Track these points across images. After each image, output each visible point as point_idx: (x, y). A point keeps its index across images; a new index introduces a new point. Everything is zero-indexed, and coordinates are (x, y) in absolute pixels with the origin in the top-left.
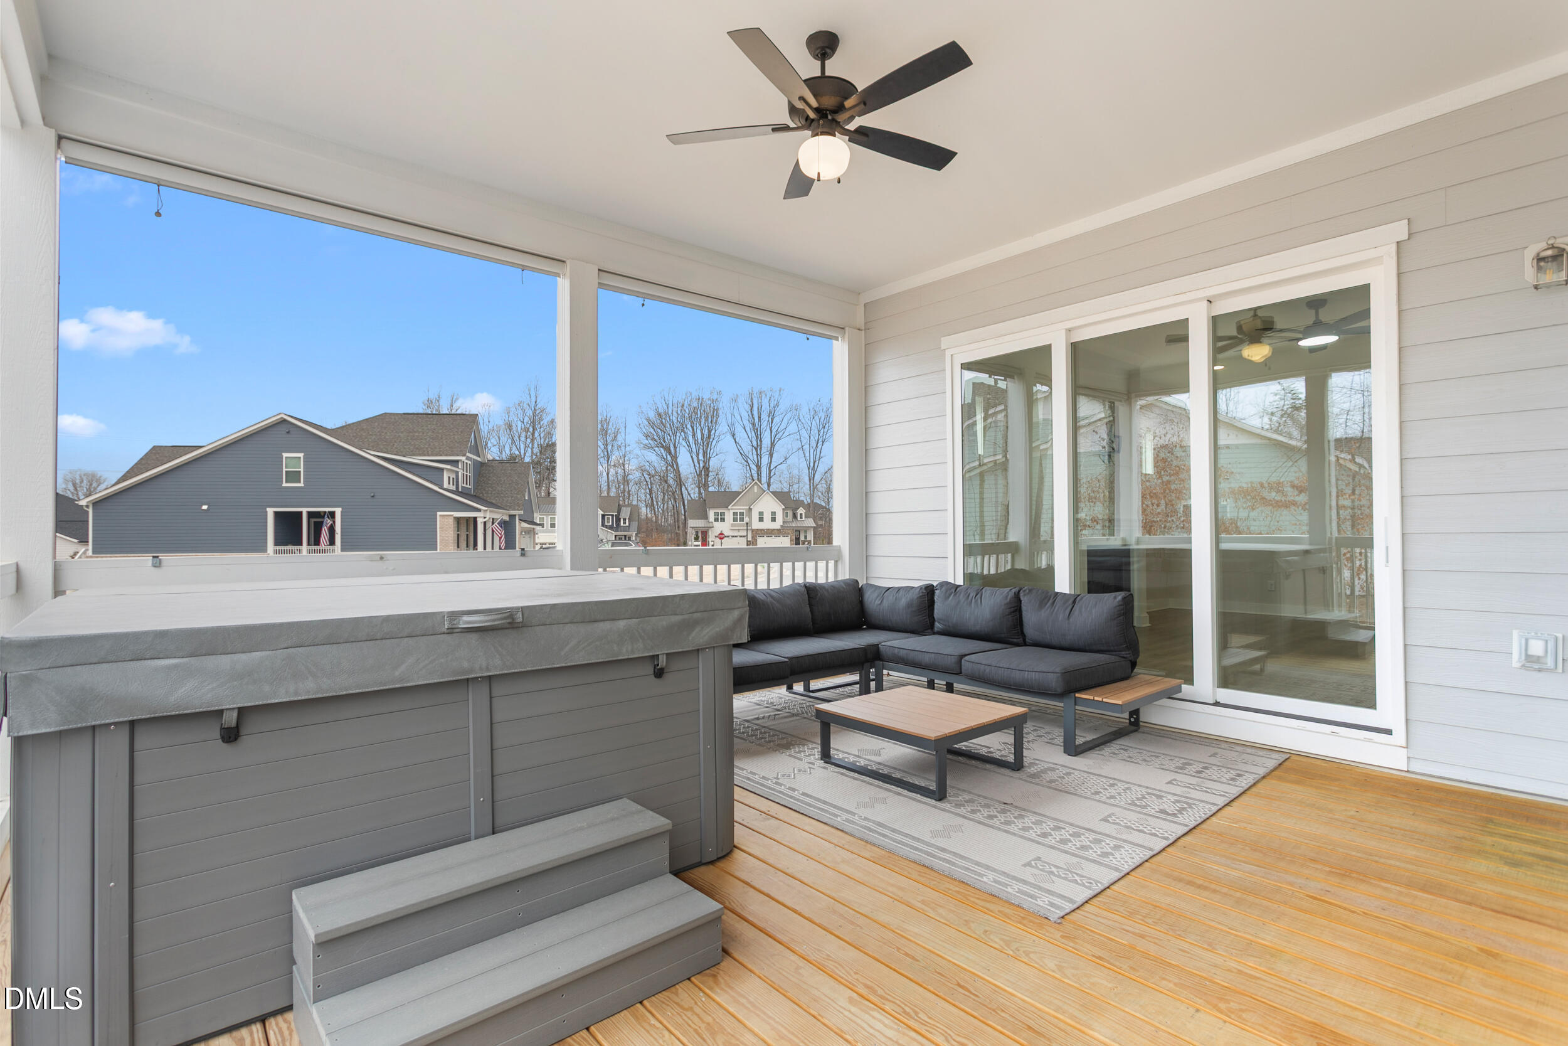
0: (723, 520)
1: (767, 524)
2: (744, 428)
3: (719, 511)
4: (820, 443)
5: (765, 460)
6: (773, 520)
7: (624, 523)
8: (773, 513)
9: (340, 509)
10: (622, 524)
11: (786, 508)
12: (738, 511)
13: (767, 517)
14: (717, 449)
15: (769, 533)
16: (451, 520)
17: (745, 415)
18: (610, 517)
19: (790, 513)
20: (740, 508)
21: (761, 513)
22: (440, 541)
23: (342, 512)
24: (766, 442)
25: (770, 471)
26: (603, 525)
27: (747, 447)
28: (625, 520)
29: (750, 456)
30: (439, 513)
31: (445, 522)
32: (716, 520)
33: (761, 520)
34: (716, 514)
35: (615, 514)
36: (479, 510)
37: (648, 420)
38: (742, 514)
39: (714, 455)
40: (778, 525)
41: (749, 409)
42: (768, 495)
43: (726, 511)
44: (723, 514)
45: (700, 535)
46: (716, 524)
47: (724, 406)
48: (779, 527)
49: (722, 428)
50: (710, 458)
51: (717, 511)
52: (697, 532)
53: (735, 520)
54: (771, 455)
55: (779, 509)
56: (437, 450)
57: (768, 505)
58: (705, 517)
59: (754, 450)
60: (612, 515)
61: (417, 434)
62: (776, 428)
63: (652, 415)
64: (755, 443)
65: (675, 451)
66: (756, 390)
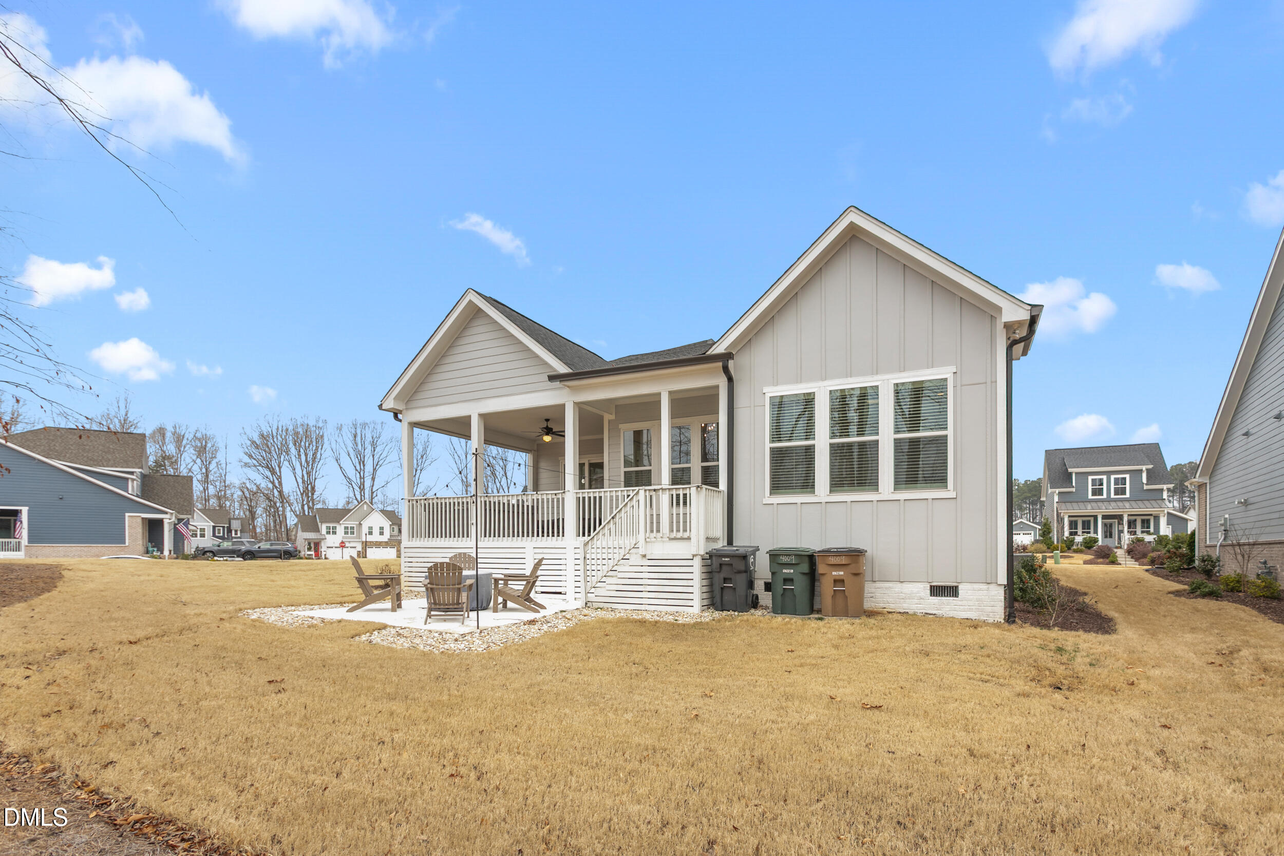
0: (334, 533)
1: (376, 537)
2: (349, 455)
3: (331, 525)
4: (418, 471)
5: (368, 483)
6: (382, 533)
7: (236, 534)
8: (381, 528)
9: (27, 508)
10: (233, 535)
11: (393, 524)
12: (349, 526)
13: (376, 531)
14: (322, 473)
15: (378, 545)
16: (139, 520)
17: (350, 445)
18: (221, 528)
19: (396, 528)
20: (350, 524)
21: (371, 528)
22: (129, 537)
23: (29, 510)
24: (369, 468)
25: (372, 493)
26: (214, 535)
27: (351, 473)
28: (236, 531)
29: (354, 479)
30: (127, 514)
31: (133, 523)
32: (328, 533)
33: (371, 533)
34: (328, 528)
35: (226, 526)
36: (166, 513)
37: (253, 442)
38: (352, 528)
39: (320, 476)
40: (385, 538)
41: (352, 438)
42: (376, 513)
43: (338, 527)
44: (334, 528)
45: (312, 545)
46: (327, 536)
47: (329, 433)
48: (387, 540)
49: (326, 453)
50: (315, 479)
51: (328, 525)
52: (309, 544)
53: (346, 533)
54: (373, 479)
55: (386, 524)
56: (112, 462)
57: (377, 520)
58: (317, 530)
59: (358, 474)
60: (224, 527)
61: (87, 447)
62: (378, 456)
63: (256, 438)
64: (358, 468)
65: (280, 472)
66: (359, 422)
